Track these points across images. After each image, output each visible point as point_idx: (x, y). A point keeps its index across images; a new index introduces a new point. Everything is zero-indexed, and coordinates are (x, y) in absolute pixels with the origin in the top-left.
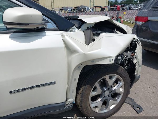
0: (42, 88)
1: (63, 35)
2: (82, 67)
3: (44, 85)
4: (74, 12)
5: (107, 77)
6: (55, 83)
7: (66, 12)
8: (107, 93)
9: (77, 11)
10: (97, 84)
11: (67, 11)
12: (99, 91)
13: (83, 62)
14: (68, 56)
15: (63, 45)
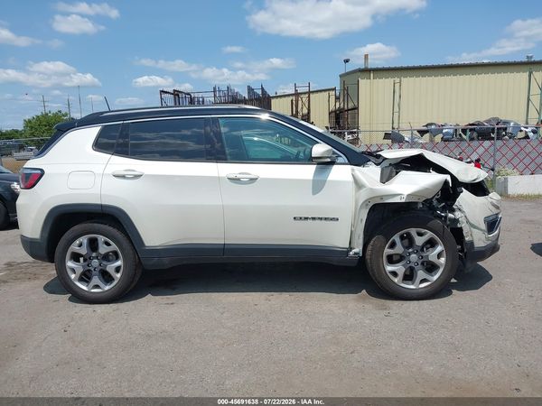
0: (323, 221)
1: (353, 170)
2: (371, 205)
3: (326, 219)
4: (462, 140)
5: (413, 231)
6: (337, 219)
7: (438, 138)
8: (414, 257)
9: (475, 135)
10: (396, 238)
11: (441, 135)
12: (399, 249)
13: (371, 198)
14: (356, 192)
15: (351, 179)
